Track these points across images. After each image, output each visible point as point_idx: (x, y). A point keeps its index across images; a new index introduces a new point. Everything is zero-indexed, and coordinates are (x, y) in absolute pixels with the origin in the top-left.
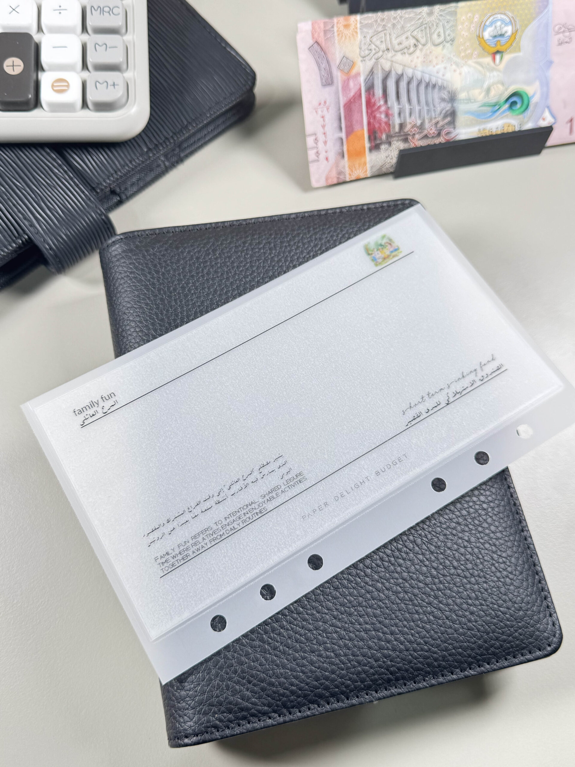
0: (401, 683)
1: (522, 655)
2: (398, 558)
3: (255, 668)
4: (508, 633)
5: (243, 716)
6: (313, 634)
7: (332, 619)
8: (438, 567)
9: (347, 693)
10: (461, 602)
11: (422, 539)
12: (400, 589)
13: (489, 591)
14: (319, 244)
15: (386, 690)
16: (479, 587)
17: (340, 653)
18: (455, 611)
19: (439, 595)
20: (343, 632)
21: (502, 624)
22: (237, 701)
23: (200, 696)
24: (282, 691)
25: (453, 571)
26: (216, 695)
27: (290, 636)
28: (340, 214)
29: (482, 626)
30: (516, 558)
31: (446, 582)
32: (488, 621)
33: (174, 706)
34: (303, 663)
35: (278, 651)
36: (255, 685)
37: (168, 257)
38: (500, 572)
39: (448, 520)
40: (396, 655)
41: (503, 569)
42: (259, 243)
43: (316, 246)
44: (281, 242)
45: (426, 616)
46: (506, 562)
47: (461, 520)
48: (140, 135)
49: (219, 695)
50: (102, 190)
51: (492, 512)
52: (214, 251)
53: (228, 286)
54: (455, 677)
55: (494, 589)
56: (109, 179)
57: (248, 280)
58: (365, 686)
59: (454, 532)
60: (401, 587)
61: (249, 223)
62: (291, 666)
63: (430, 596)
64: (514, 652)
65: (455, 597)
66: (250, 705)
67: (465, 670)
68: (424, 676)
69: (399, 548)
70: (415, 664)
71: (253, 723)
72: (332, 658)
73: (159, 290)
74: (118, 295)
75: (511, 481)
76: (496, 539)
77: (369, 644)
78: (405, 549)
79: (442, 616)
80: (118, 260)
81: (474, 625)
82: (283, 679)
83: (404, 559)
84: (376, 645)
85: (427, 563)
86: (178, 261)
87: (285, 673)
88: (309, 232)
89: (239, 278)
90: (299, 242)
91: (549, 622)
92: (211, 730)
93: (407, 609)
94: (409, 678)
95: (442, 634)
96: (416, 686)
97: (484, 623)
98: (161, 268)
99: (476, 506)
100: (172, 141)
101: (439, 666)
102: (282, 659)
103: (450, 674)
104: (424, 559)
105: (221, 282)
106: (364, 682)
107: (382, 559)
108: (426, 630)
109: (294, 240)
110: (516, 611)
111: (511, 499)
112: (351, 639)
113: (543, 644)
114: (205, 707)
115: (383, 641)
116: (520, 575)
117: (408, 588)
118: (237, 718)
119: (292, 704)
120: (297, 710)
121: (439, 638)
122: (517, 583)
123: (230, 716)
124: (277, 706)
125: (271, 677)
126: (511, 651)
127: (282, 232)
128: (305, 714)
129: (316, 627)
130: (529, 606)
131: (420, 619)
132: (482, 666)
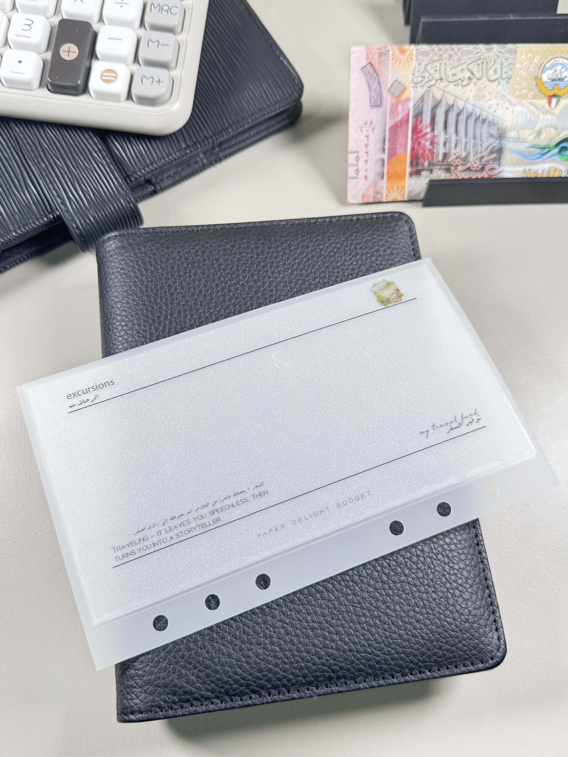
0: (342, 682)
1: (464, 666)
3: (202, 655)
4: (451, 643)
5: (186, 699)
6: (261, 627)
7: (281, 615)
8: (389, 573)
9: (289, 687)
10: (408, 609)
12: (350, 592)
13: (438, 600)
14: (305, 252)
15: (327, 687)
16: (427, 596)
17: (285, 648)
18: (401, 617)
19: (387, 601)
20: (290, 629)
21: (447, 634)
22: (182, 684)
23: (147, 676)
24: (225, 679)
25: (403, 578)
26: (163, 677)
27: (238, 628)
28: (329, 223)
29: (427, 634)
30: (467, 571)
31: (395, 588)
32: (433, 629)
33: (124, 683)
34: (248, 654)
35: (225, 641)
36: (200, 671)
37: (158, 256)
38: (450, 583)
40: (339, 654)
41: (453, 581)
42: (248, 248)
43: (301, 254)
44: (268, 248)
45: (373, 620)
46: (458, 574)
49: (166, 677)
52: (203, 253)
53: (212, 287)
54: (395, 681)
55: (443, 600)
57: (233, 282)
58: (306, 681)
60: (350, 590)
61: (240, 227)
63: (378, 600)
64: (456, 662)
65: (402, 604)
66: (194, 689)
67: (406, 675)
68: (365, 677)
70: (357, 665)
71: (195, 706)
72: (276, 652)
73: (147, 286)
74: (109, 289)
76: (449, 551)
77: (314, 642)
79: (388, 621)
80: (111, 256)
81: (418, 633)
82: (227, 668)
84: (321, 643)
85: (379, 568)
86: (168, 260)
87: (230, 662)
88: (296, 240)
90: (285, 249)
91: (495, 635)
92: (156, 709)
93: (354, 611)
94: (350, 677)
95: (386, 638)
96: (357, 686)
97: (429, 632)
101: (381, 669)
102: (229, 648)
103: (391, 677)
104: (376, 564)
105: (207, 283)
106: (306, 678)
108: (371, 633)
109: (281, 247)
110: (462, 623)
112: (297, 636)
113: (486, 656)
114: (152, 688)
115: (328, 640)
116: (469, 588)
117: (357, 591)
118: (181, 700)
119: (235, 692)
120: (239, 699)
121: (383, 642)
122: (467, 596)
123: (174, 698)
124: (220, 692)
125: (216, 665)
126: (453, 661)
127: (271, 238)
128: (246, 703)
129: (264, 621)
130: (476, 619)
131: (366, 622)
132: (424, 673)
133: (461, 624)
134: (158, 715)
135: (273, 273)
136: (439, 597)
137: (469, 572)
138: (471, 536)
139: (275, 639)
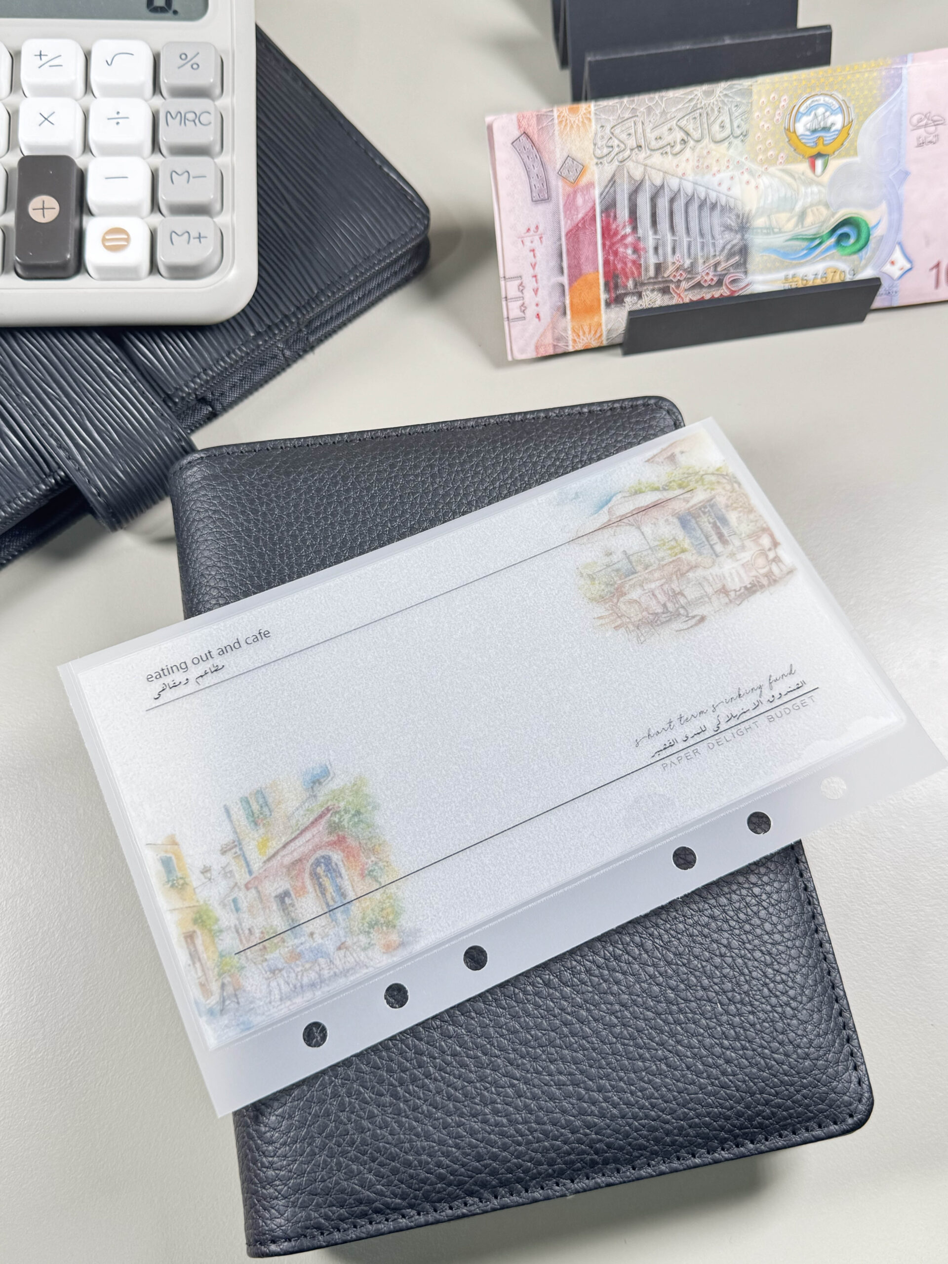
0: (611, 1169)
1: (807, 1130)
2: (614, 970)
3: (382, 1139)
4: (785, 1095)
5: (361, 1213)
6: (476, 1088)
7: (507, 1066)
8: (678, 986)
9: (526, 1182)
10: (712, 1044)
11: (654, 942)
12: (615, 1021)
13: (758, 1026)
14: (509, 469)
15: (588, 1178)
16: (741, 1020)
17: (516, 1119)
18: (701, 1058)
19: (677, 1032)
20: (523, 1087)
21: (776, 1080)
22: (353, 1188)
23: (296, 1178)
24: (423, 1175)
26: (321, 1178)
27: (439, 1090)
28: (545, 419)
29: (744, 1081)
30: (803, 975)
31: (688, 1011)
32: (754, 1074)
33: (256, 1193)
34: (458, 1133)
35: (419, 1113)
36: (382, 1165)
37: (272, 488)
38: (776, 996)
39: (697, 912)
40: (605, 1124)
42: (416, 467)
43: (504, 471)
44: (449, 465)
45: (656, 1064)
46: (788, 981)
47: (717, 912)
49: (326, 1178)
51: (768, 901)
52: (345, 478)
54: (697, 1161)
55: (765, 1024)
57: (396, 524)
58: (554, 1171)
59: (706, 931)
60: (617, 1017)
61: (402, 434)
62: (439, 1136)
63: (662, 1032)
64: (794, 1125)
65: (702, 1035)
66: (372, 1195)
67: (715, 1151)
68: (650, 1158)
69: (616, 955)
70: (636, 1139)
71: (376, 1223)
72: (503, 1125)
73: (257, 540)
74: (194, 546)
76: (772, 944)
77: (562, 1106)
78: (626, 956)
79: (681, 1065)
80: (195, 492)
81: (730, 1081)
82: (425, 1157)
83: (624, 973)
84: (574, 1108)
85: (661, 978)
86: (288, 494)
87: (430, 1147)
88: (494, 448)
89: (382, 522)
90: (477, 465)
91: (853, 1078)
92: (312, 1232)
93: (625, 1051)
94: (624, 1160)
95: (679, 1093)
96: (636, 1173)
97: (747, 1078)
98: (262, 506)
99: (742, 890)
101: (673, 1143)
102: (425, 1125)
103: (690, 1156)
104: (656, 973)
105: (354, 527)
106: (553, 1165)
107: (588, 971)
108: (655, 1086)
109: (470, 462)
110: (800, 1060)
111: (801, 879)
112: (534, 1097)
113: (841, 1113)
114: (304, 1196)
115: (585, 1102)
116: (809, 1002)
117: (628, 1020)
118: (352, 1215)
119: (439, 1195)
120: (447, 1206)
121: (675, 1100)
122: (803, 1015)
123: (341, 1211)
124: (416, 1198)
125: (405, 1152)
126: (789, 1124)
127: (453, 450)
128: (459, 1212)
129: (480, 1077)
130: (821, 1053)
131: (646, 1069)
132: (742, 1146)
133: (798, 1062)
134: (316, 1241)
135: (459, 506)
136: (760, 1021)
137: (806, 977)
138: (805, 917)
139: (499, 1106)
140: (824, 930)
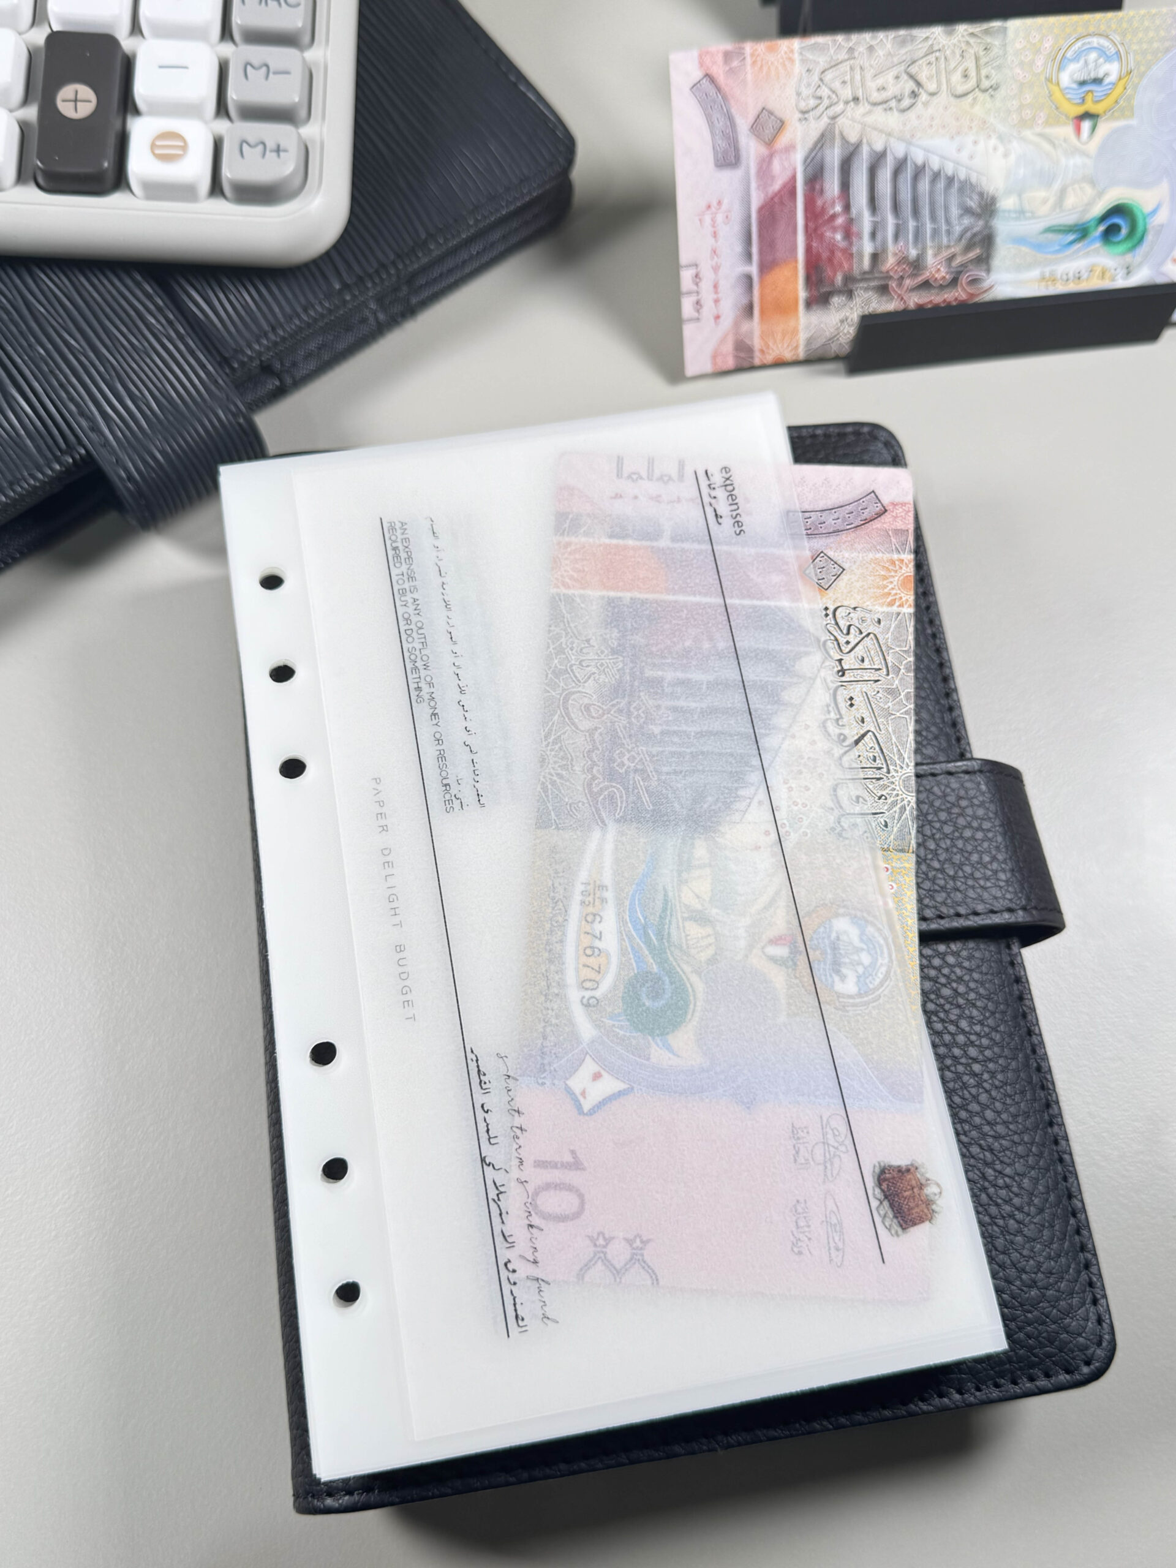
1: (1032, 1379)
15: (745, 1430)
30: (1031, 1179)
38: (997, 1205)
41: (1004, 1200)
46: (1012, 1186)
48: (327, 256)
50: (242, 364)
51: (990, 1081)
54: (888, 1413)
56: (259, 342)
64: (1012, 1373)
67: (910, 1401)
75: (1034, 1021)
76: (994, 1137)
91: (1091, 1314)
96: (809, 1428)
99: (958, 1066)
100: (392, 271)
110: (1025, 1289)
111: (1032, 1057)
113: (1073, 1359)
116: (1038, 1215)
122: (1031, 1231)
126: (1007, 1370)
130: (1052, 1280)
132: (946, 1396)
133: (1022, 1290)
137: (1035, 1181)
140: (1060, 1123)
